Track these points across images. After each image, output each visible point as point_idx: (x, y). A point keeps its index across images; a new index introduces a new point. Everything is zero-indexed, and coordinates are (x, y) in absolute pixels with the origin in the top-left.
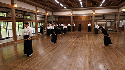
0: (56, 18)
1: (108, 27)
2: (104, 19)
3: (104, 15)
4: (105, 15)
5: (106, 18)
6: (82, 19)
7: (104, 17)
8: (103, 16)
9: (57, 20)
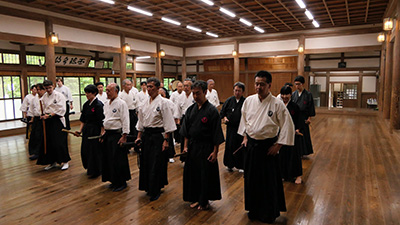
0: (198, 64)
1: (366, 94)
2: (342, 67)
3: (343, 54)
4: (346, 55)
5: (350, 63)
6: (271, 67)
7: (342, 62)
8: (340, 56)
9: (201, 69)
